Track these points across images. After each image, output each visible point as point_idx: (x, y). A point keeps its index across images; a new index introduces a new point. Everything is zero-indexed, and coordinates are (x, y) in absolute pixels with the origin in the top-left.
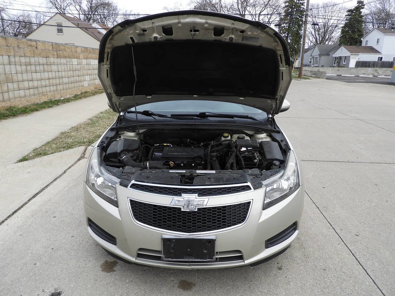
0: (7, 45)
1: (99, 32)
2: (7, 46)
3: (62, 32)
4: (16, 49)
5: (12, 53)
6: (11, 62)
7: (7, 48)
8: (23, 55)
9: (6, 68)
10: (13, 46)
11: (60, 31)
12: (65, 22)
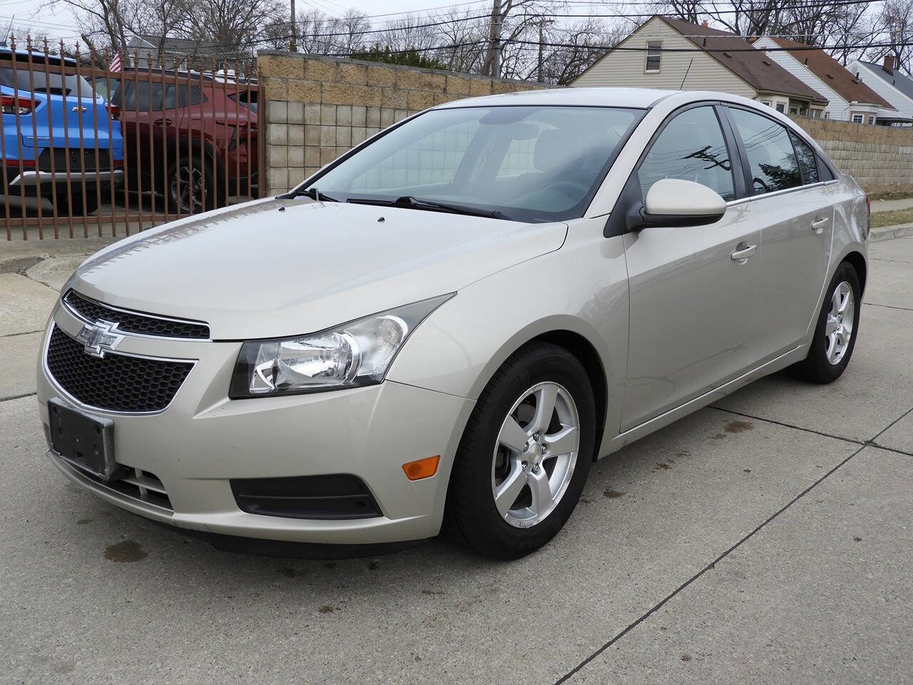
0: (367, 82)
1: (765, 63)
2: (367, 85)
3: (658, 67)
4: (389, 92)
5: (377, 101)
6: (369, 120)
7: (367, 88)
8: (404, 106)
9: (354, 135)
10: (381, 84)
11: (653, 63)
12: (672, 39)
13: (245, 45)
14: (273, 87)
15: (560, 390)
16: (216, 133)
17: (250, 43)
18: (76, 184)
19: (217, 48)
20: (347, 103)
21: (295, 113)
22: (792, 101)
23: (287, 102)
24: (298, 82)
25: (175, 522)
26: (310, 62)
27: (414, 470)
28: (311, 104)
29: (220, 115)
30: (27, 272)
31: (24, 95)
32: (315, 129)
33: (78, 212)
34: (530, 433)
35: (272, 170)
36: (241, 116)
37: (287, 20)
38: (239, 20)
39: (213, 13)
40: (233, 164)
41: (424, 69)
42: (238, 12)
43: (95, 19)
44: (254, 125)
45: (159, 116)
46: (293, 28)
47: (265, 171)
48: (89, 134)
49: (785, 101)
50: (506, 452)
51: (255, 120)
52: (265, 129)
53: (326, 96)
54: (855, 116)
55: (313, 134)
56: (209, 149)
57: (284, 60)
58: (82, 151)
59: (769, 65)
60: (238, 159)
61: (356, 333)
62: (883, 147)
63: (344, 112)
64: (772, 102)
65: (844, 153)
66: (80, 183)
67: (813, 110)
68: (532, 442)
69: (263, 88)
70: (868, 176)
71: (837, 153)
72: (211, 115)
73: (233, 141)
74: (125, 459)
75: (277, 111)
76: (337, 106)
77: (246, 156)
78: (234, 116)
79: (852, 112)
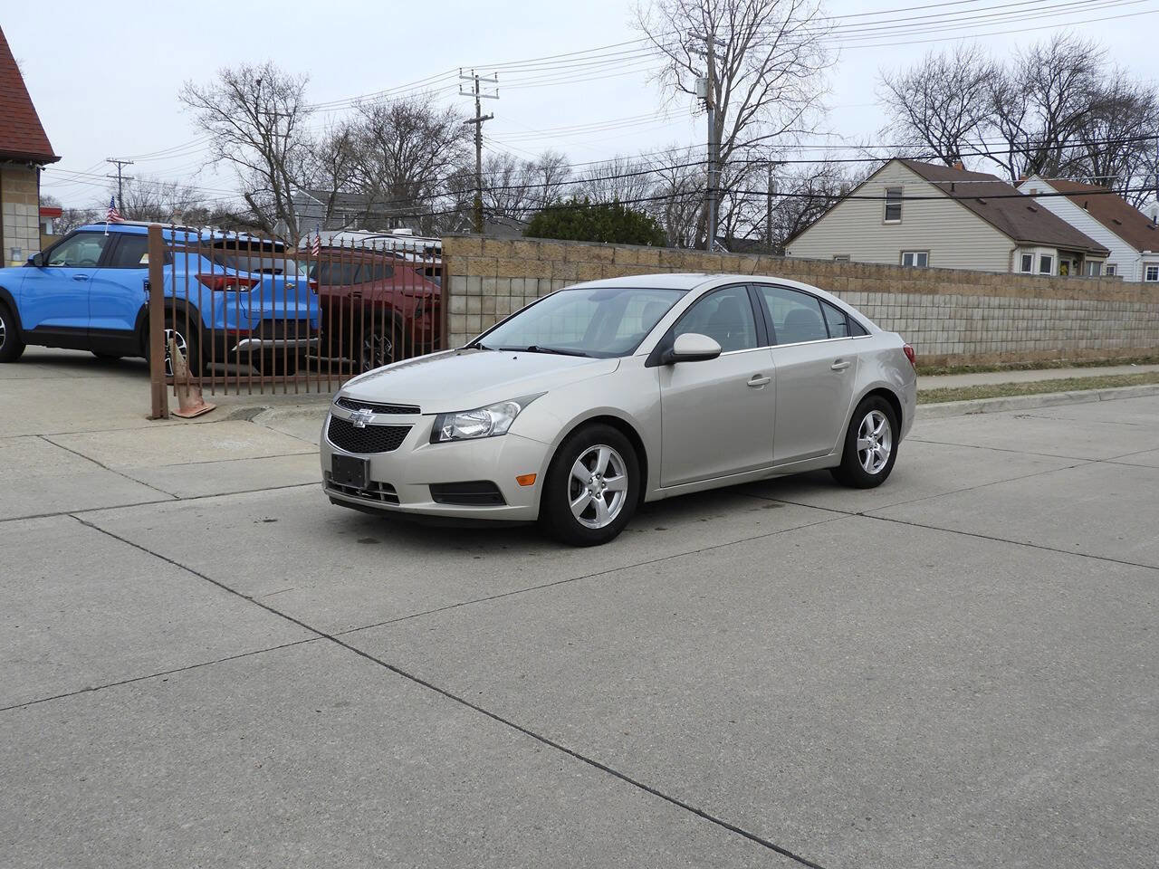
0: (539, 257)
1: (1029, 209)
2: (539, 259)
3: (898, 216)
4: (559, 265)
5: (548, 274)
7: (538, 262)
8: (574, 276)
10: (553, 257)
11: (893, 212)
12: (914, 185)
13: (423, 198)
14: (455, 264)
15: (612, 451)
16: (405, 304)
17: (429, 196)
18: (280, 350)
19: (392, 204)
20: (520, 275)
21: (474, 286)
22: (1061, 252)
23: (467, 276)
24: (476, 259)
25: (400, 509)
26: (487, 241)
27: (523, 481)
28: (488, 277)
29: (409, 288)
30: (253, 419)
31: (243, 275)
32: (491, 299)
33: (280, 372)
34: (594, 474)
35: (452, 336)
36: (427, 289)
37: (472, 170)
38: (416, 169)
39: (386, 162)
40: (418, 331)
41: (593, 243)
42: (416, 159)
43: (259, 176)
44: (437, 297)
45: (357, 289)
46: (478, 180)
47: (446, 337)
48: (291, 306)
49: (1053, 253)
50: (576, 481)
51: (438, 292)
52: (447, 300)
53: (502, 270)
54: (1149, 268)
55: (489, 304)
56: (399, 320)
57: (465, 241)
58: (274, 321)
59: (1035, 211)
60: (424, 327)
61: (494, 411)
62: (1137, 306)
63: (517, 284)
64: (1034, 254)
65: (1082, 313)
66: (283, 349)
67: (1089, 262)
68: (594, 479)
69: (446, 265)
70: (1118, 338)
71: (1073, 314)
72: (391, 288)
73: (419, 311)
74: (375, 478)
75: (457, 284)
76: (511, 279)
77: (430, 324)
78: (421, 288)
79: (1145, 264)
